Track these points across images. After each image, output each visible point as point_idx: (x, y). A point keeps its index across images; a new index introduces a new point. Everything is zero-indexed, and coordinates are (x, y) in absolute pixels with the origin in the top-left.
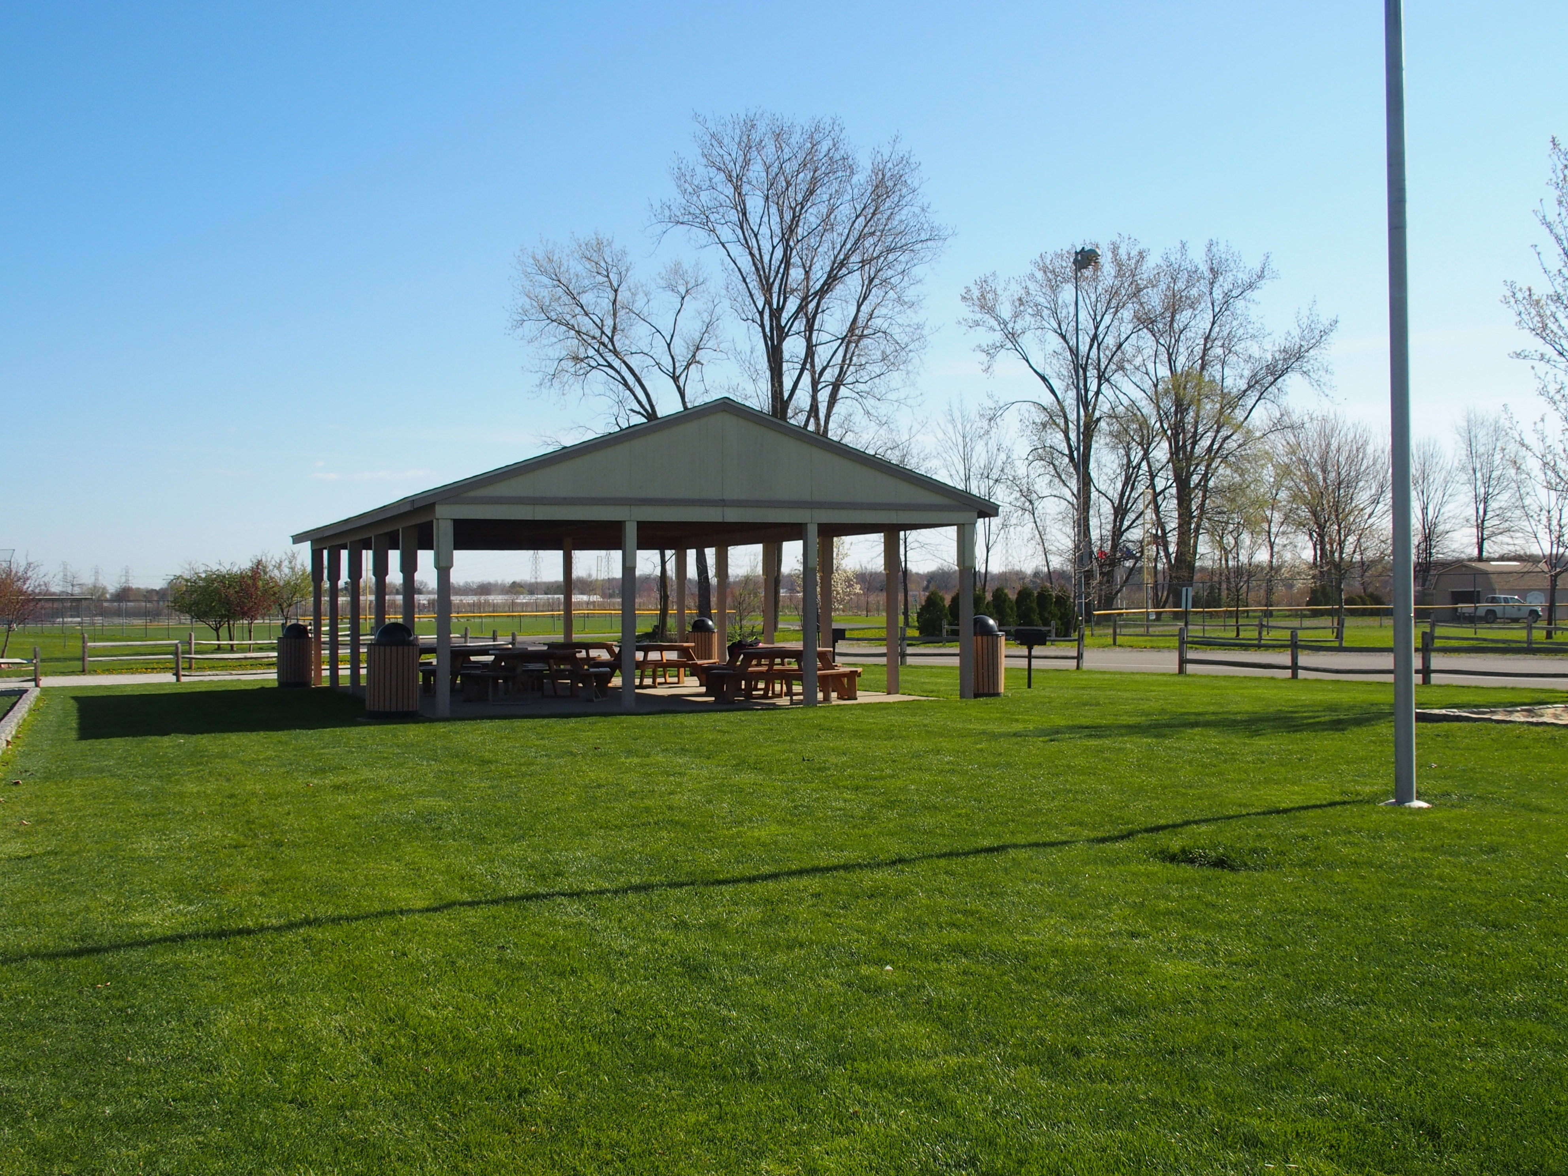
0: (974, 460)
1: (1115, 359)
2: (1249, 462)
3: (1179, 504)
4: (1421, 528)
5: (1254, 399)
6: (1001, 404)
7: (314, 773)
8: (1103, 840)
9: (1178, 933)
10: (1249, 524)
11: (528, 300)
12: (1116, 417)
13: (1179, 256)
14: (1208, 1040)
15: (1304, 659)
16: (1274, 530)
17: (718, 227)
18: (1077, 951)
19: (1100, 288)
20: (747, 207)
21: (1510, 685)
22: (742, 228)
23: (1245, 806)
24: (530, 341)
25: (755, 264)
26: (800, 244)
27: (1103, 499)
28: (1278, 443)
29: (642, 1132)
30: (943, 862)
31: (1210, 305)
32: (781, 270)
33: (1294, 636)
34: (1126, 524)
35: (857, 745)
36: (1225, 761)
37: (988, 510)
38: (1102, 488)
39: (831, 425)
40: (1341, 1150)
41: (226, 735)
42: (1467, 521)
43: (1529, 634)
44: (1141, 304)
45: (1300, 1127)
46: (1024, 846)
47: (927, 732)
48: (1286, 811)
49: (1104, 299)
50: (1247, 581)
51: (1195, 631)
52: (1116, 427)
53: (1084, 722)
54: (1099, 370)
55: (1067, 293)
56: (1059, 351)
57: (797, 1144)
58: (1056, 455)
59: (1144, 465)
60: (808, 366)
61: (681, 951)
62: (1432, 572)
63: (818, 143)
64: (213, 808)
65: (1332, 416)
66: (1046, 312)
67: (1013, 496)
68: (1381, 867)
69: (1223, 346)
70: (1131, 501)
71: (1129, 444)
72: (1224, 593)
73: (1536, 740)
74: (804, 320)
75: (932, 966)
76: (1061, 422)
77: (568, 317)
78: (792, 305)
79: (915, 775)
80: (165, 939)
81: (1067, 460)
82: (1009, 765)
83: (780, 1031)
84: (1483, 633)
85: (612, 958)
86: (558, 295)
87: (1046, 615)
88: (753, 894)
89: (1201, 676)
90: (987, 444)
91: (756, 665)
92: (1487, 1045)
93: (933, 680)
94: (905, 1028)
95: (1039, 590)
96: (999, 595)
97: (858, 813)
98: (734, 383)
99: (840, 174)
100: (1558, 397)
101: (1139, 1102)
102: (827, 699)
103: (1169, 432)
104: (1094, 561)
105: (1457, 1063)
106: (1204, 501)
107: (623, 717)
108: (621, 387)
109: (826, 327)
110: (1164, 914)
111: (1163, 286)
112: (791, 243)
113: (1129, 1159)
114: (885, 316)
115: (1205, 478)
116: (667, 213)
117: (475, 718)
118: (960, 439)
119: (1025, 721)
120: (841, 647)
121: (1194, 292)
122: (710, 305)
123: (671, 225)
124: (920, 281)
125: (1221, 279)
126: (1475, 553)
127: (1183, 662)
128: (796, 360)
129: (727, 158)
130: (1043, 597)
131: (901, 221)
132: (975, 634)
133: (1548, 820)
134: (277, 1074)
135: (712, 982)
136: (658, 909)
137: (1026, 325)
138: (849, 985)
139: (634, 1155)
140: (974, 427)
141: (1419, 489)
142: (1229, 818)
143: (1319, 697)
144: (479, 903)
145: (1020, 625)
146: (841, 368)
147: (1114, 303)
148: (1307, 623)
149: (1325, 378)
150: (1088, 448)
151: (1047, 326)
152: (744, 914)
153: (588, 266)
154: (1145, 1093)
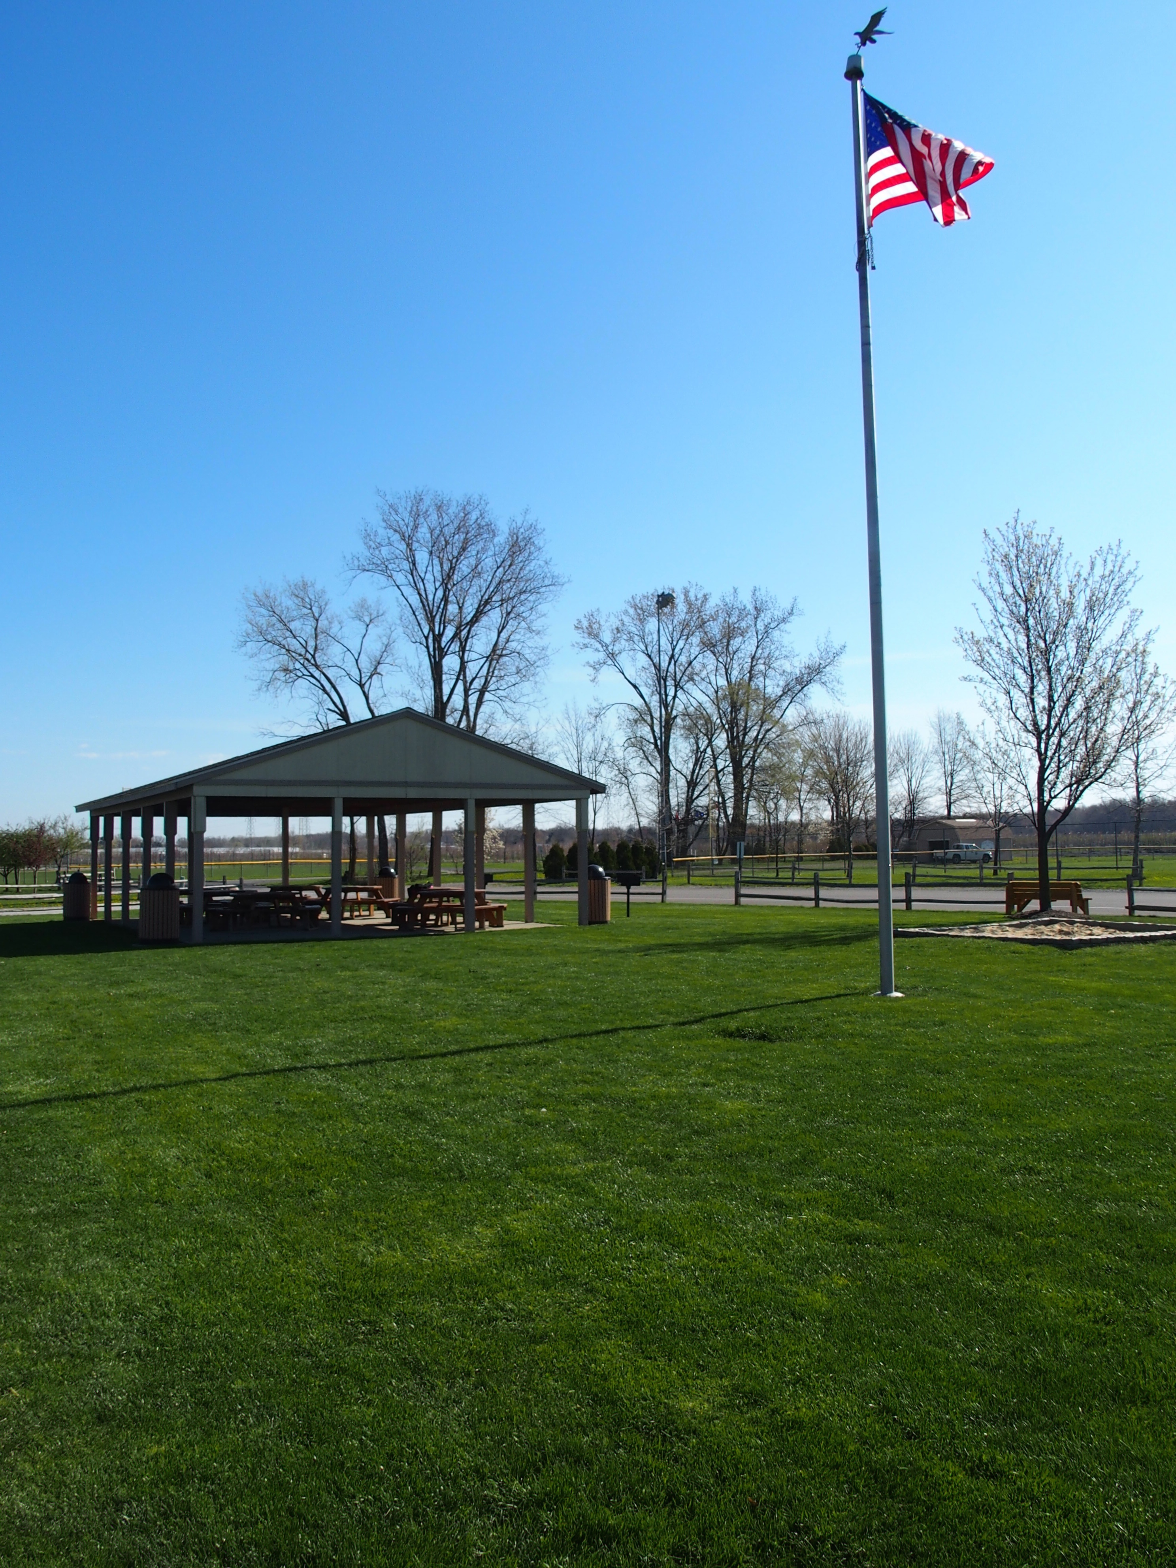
0: (584, 747)
1: (687, 673)
2: (784, 748)
3: (735, 779)
4: (907, 795)
5: (787, 702)
6: (604, 705)
7: (111, 985)
8: (684, 1024)
9: (734, 1082)
10: (786, 793)
11: (250, 626)
12: (688, 715)
13: (732, 598)
14: (753, 1148)
15: (824, 893)
16: (803, 797)
17: (394, 574)
18: (668, 1096)
19: (675, 622)
20: (417, 559)
21: (966, 910)
22: (412, 574)
23: (780, 998)
24: (251, 657)
25: (422, 602)
26: (455, 588)
27: (679, 775)
28: (805, 735)
29: (394, 1212)
30: (574, 1041)
31: (755, 633)
32: (442, 606)
33: (816, 875)
34: (696, 793)
35: (506, 960)
36: (767, 968)
37: (598, 788)
38: (679, 767)
39: (479, 721)
40: (834, 1208)
41: (35, 958)
42: (940, 790)
43: (981, 872)
44: (705, 633)
45: (809, 1195)
46: (630, 1029)
47: (557, 950)
48: (807, 1001)
49: (679, 628)
50: (784, 836)
51: (747, 873)
52: (688, 722)
53: (668, 941)
54: (675, 680)
55: (652, 624)
56: (647, 666)
57: (496, 1216)
58: (644, 742)
59: (709, 750)
60: (461, 677)
61: (402, 1103)
62: (916, 827)
63: (469, 513)
64: (43, 1011)
65: (842, 715)
66: (636, 638)
67: (613, 773)
68: (868, 1037)
69: (764, 664)
70: (700, 777)
71: (697, 735)
72: (767, 845)
73: (978, 949)
74: (459, 644)
75: (573, 1108)
76: (648, 719)
77: (280, 639)
78: (450, 632)
79: (551, 981)
80: (36, 1102)
81: (652, 746)
82: (617, 973)
83: (477, 1150)
84: (950, 873)
85: (356, 1108)
86: (272, 623)
87: (638, 862)
88: (446, 1064)
89: (751, 906)
90: (594, 735)
91: (429, 902)
92: (928, 1145)
93: (558, 911)
94: (557, 1147)
95: (633, 843)
96: (604, 847)
97: (512, 1008)
98: (406, 689)
99: (485, 536)
100: (993, 708)
101: (710, 1185)
102: (482, 926)
103: (727, 726)
104: (673, 822)
105: (907, 1156)
106: (752, 777)
107: (333, 942)
108: (321, 692)
109: (475, 648)
110: (725, 1071)
111: (721, 620)
112: (449, 587)
113: (705, 1218)
114: (518, 641)
115: (753, 760)
116: (356, 563)
117: (222, 944)
118: (574, 731)
119: (626, 941)
120: (490, 887)
121: (743, 624)
122: (388, 631)
123: (359, 571)
124: (545, 615)
125: (762, 615)
126: (946, 813)
127: (738, 896)
128: (452, 672)
129: (401, 522)
130: (636, 848)
131: (531, 571)
132: (589, 878)
133: (981, 1003)
134: (143, 1185)
135: (426, 1121)
136: (381, 1075)
137: (622, 647)
138: (519, 1121)
139: (392, 1226)
140: (585, 722)
141: (905, 767)
142: (769, 1007)
143: (834, 920)
144: (255, 1074)
145: (620, 869)
146: (486, 679)
147: (686, 632)
148: (827, 865)
149: (838, 687)
150: (668, 738)
151: (637, 648)
152: (442, 1077)
153: (296, 601)
154: (714, 1180)
